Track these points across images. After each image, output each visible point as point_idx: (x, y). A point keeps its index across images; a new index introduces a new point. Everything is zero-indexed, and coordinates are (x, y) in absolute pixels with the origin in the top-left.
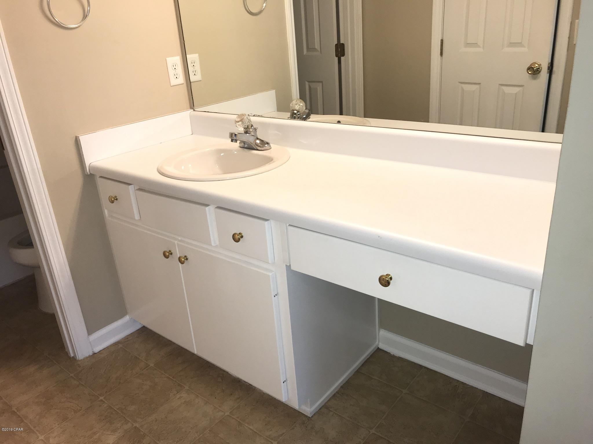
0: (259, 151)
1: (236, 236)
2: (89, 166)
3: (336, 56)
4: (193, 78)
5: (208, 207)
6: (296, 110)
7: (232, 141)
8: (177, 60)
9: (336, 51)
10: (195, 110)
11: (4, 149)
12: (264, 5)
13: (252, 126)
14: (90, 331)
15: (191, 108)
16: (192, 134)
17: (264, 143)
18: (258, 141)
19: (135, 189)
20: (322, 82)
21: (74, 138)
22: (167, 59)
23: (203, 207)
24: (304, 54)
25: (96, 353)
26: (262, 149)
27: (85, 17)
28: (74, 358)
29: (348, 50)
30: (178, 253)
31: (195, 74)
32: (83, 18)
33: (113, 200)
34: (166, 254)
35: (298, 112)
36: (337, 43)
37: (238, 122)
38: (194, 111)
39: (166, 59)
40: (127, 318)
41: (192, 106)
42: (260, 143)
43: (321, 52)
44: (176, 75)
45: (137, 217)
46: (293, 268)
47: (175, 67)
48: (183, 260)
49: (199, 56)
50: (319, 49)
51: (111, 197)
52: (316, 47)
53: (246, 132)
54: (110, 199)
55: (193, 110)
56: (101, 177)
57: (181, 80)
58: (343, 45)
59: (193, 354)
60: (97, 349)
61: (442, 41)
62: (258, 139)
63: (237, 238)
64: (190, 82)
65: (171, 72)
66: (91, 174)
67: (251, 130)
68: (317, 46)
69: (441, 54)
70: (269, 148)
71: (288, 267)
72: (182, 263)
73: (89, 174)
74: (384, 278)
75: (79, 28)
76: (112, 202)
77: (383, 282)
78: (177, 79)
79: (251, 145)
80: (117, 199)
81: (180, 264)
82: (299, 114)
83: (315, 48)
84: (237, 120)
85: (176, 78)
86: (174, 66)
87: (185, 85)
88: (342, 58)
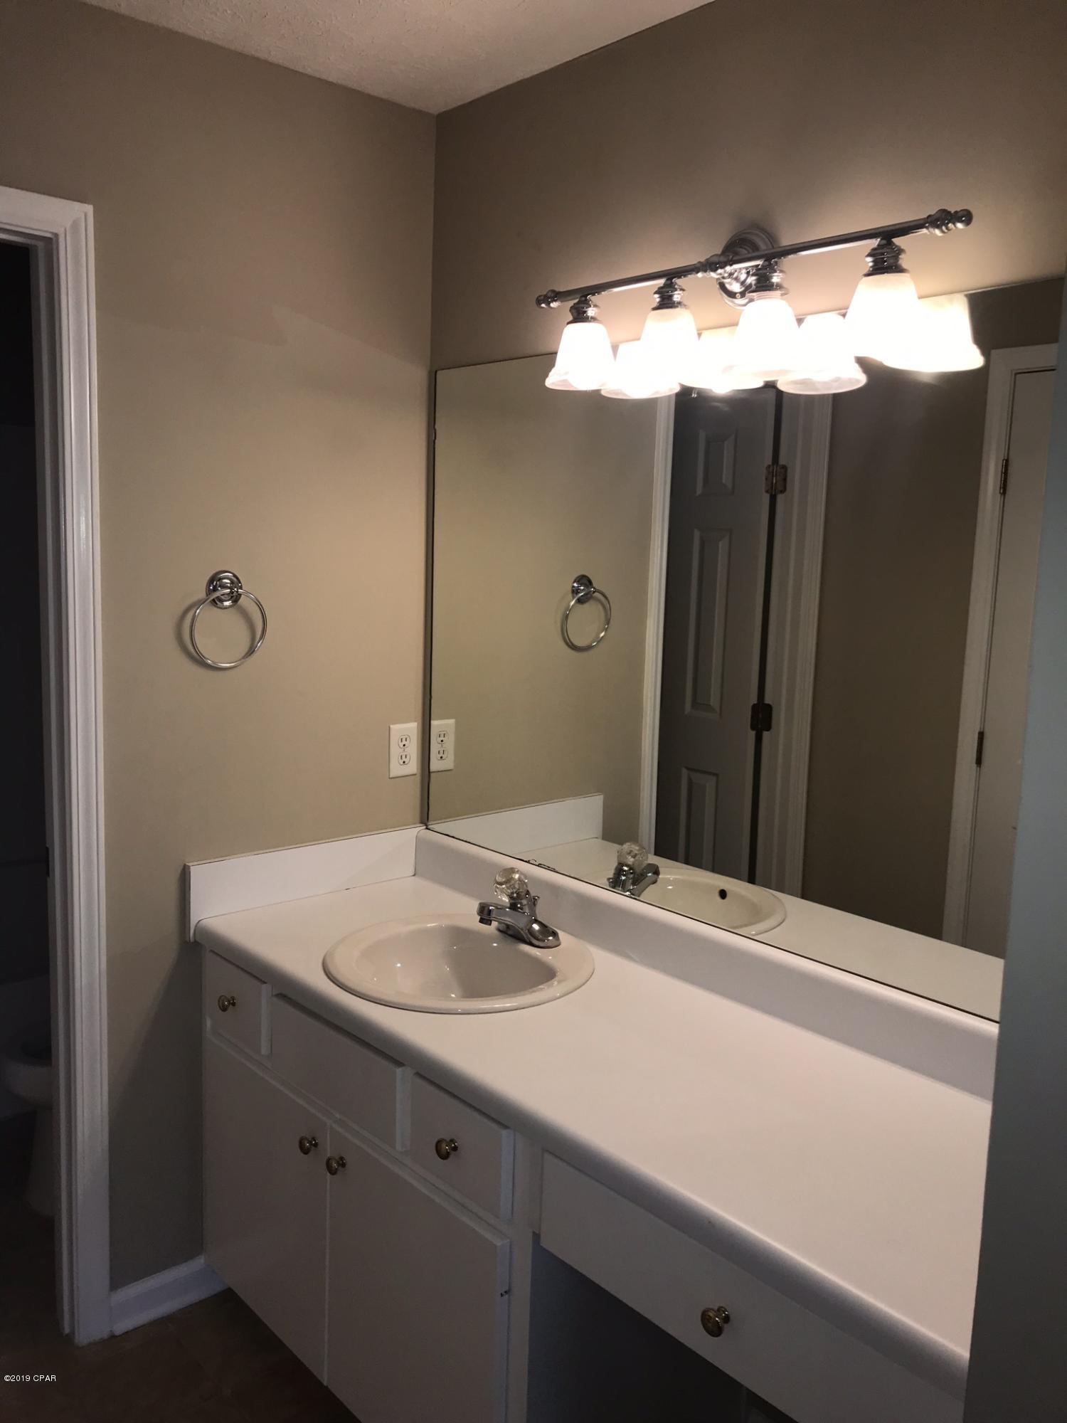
0: (533, 948)
1: (444, 1145)
2: (196, 926)
3: (753, 728)
4: (435, 765)
5: (400, 1069)
6: (627, 866)
7: (482, 921)
8: (412, 728)
9: (752, 717)
10: (430, 827)
11: (48, 874)
12: (602, 634)
13: (528, 893)
14: (118, 1280)
15: (422, 822)
16: (414, 875)
17: (547, 931)
18: (536, 927)
19: (274, 993)
20: (716, 775)
21: (181, 868)
22: (391, 726)
23: (391, 1066)
24: (686, 712)
25: (117, 1337)
26: (541, 944)
27: (251, 651)
28: (69, 1339)
29: (780, 718)
30: (328, 1150)
31: (441, 757)
32: (247, 653)
33: (228, 1004)
34: (305, 1145)
35: (630, 869)
36: (755, 702)
37: (501, 884)
38: (427, 829)
39: (389, 727)
40: (200, 1261)
41: (425, 820)
42: (538, 931)
43: (721, 714)
44: (404, 757)
45: (264, 1050)
46: (545, 1243)
47: (404, 742)
48: (336, 1166)
49: (457, 723)
50: (717, 709)
51: (223, 997)
52: (712, 704)
53: (513, 907)
54: (221, 1002)
55: (425, 827)
56: (211, 951)
57: (413, 767)
58: (769, 708)
59: (320, 1384)
60: (121, 1327)
61: (981, 736)
62: (536, 921)
63: (446, 1150)
64: (429, 772)
65: (395, 751)
66: (195, 941)
67: (524, 902)
68: (714, 701)
69: (979, 761)
70: (556, 943)
71: (536, 1237)
72: (333, 1172)
73: (192, 940)
74: (711, 1314)
75: (235, 669)
76: (224, 1009)
77: (710, 1325)
78: (404, 766)
79: (520, 933)
80: (234, 1004)
81: (328, 1174)
82: (632, 873)
83: (710, 705)
84: (498, 880)
85: (402, 763)
86: (404, 740)
87: (418, 778)
88: (766, 734)
